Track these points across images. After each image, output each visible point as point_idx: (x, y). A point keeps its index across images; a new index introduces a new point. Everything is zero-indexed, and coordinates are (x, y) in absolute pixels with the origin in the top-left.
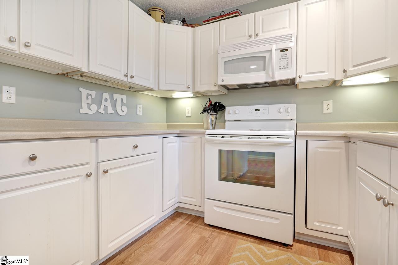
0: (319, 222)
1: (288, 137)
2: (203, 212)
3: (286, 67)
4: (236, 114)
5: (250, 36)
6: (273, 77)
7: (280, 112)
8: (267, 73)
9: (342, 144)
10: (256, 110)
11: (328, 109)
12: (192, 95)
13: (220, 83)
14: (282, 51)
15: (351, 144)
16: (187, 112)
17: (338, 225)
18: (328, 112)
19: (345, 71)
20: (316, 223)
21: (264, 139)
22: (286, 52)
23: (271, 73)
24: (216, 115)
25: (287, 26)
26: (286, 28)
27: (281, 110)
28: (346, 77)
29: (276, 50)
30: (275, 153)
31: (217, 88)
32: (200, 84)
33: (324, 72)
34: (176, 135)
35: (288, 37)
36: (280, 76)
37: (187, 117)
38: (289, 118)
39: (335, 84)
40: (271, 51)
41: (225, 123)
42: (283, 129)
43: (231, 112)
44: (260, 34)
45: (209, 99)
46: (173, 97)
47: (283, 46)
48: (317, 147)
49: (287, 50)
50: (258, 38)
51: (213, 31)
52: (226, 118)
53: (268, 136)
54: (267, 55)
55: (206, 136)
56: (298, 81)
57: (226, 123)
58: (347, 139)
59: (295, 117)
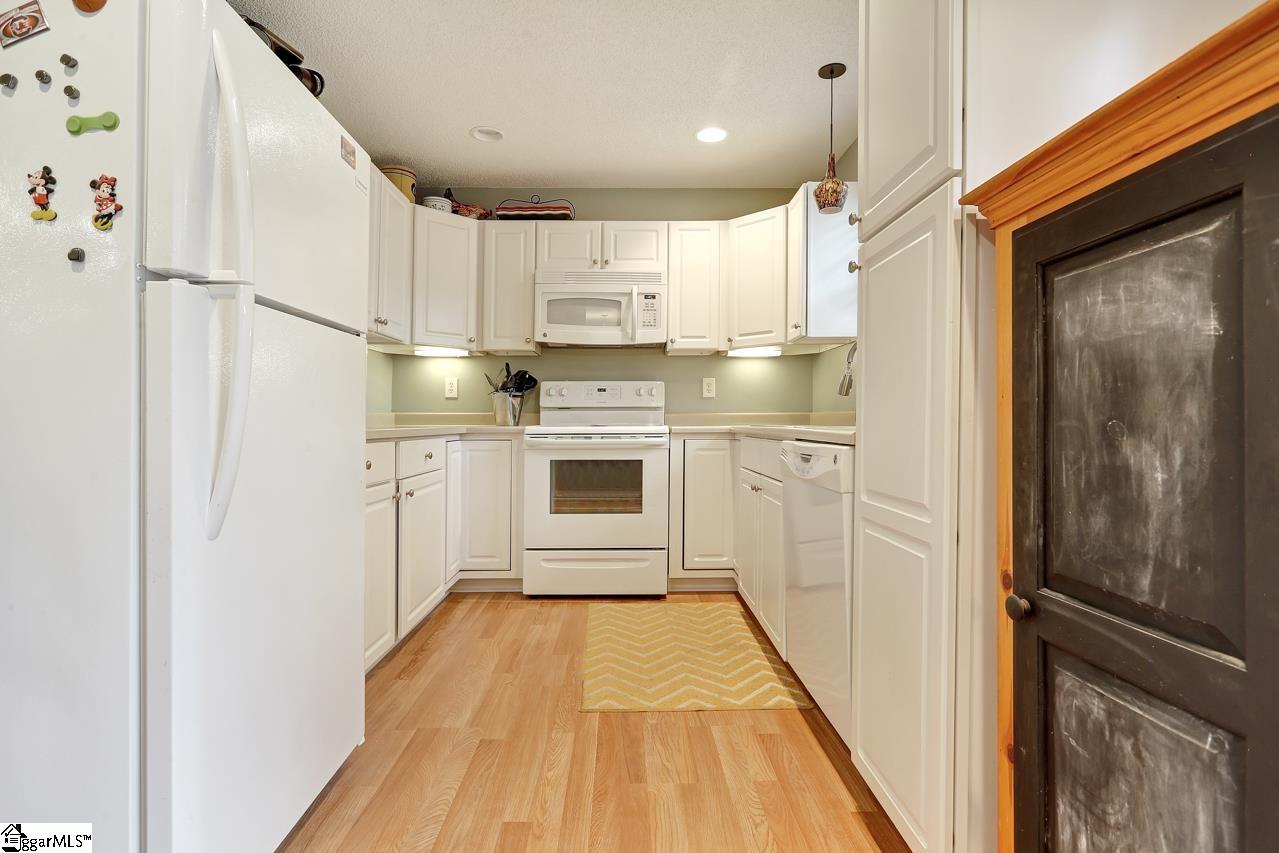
0: (700, 556)
1: (659, 435)
2: (520, 580)
3: (652, 324)
4: (563, 395)
5: (595, 262)
6: (633, 339)
7: (640, 395)
8: (624, 330)
9: (726, 443)
10: (599, 390)
11: (709, 391)
12: (466, 353)
13: (540, 338)
14: (646, 297)
15: (738, 443)
16: (447, 387)
17: (722, 556)
18: (709, 395)
19: (730, 340)
20: (696, 559)
21: (625, 440)
22: (652, 300)
23: (630, 331)
24: (522, 397)
25: (655, 257)
26: (652, 259)
27: (642, 392)
28: (732, 349)
29: (638, 294)
30: (641, 461)
31: (531, 347)
32: (495, 336)
33: (704, 337)
34: (457, 438)
35: (654, 277)
36: (643, 336)
37: (447, 399)
38: (654, 405)
39: (719, 355)
40: (630, 294)
41: (538, 412)
42: (644, 422)
43: (550, 392)
44: (612, 261)
45: (507, 364)
46: (417, 353)
47: (650, 290)
48: (698, 450)
49: (654, 297)
50: (608, 269)
51: (522, 236)
52: (543, 403)
53: (633, 435)
54: (624, 300)
55: (527, 438)
56: (669, 346)
57: (542, 413)
58: (732, 436)
59: (661, 404)
